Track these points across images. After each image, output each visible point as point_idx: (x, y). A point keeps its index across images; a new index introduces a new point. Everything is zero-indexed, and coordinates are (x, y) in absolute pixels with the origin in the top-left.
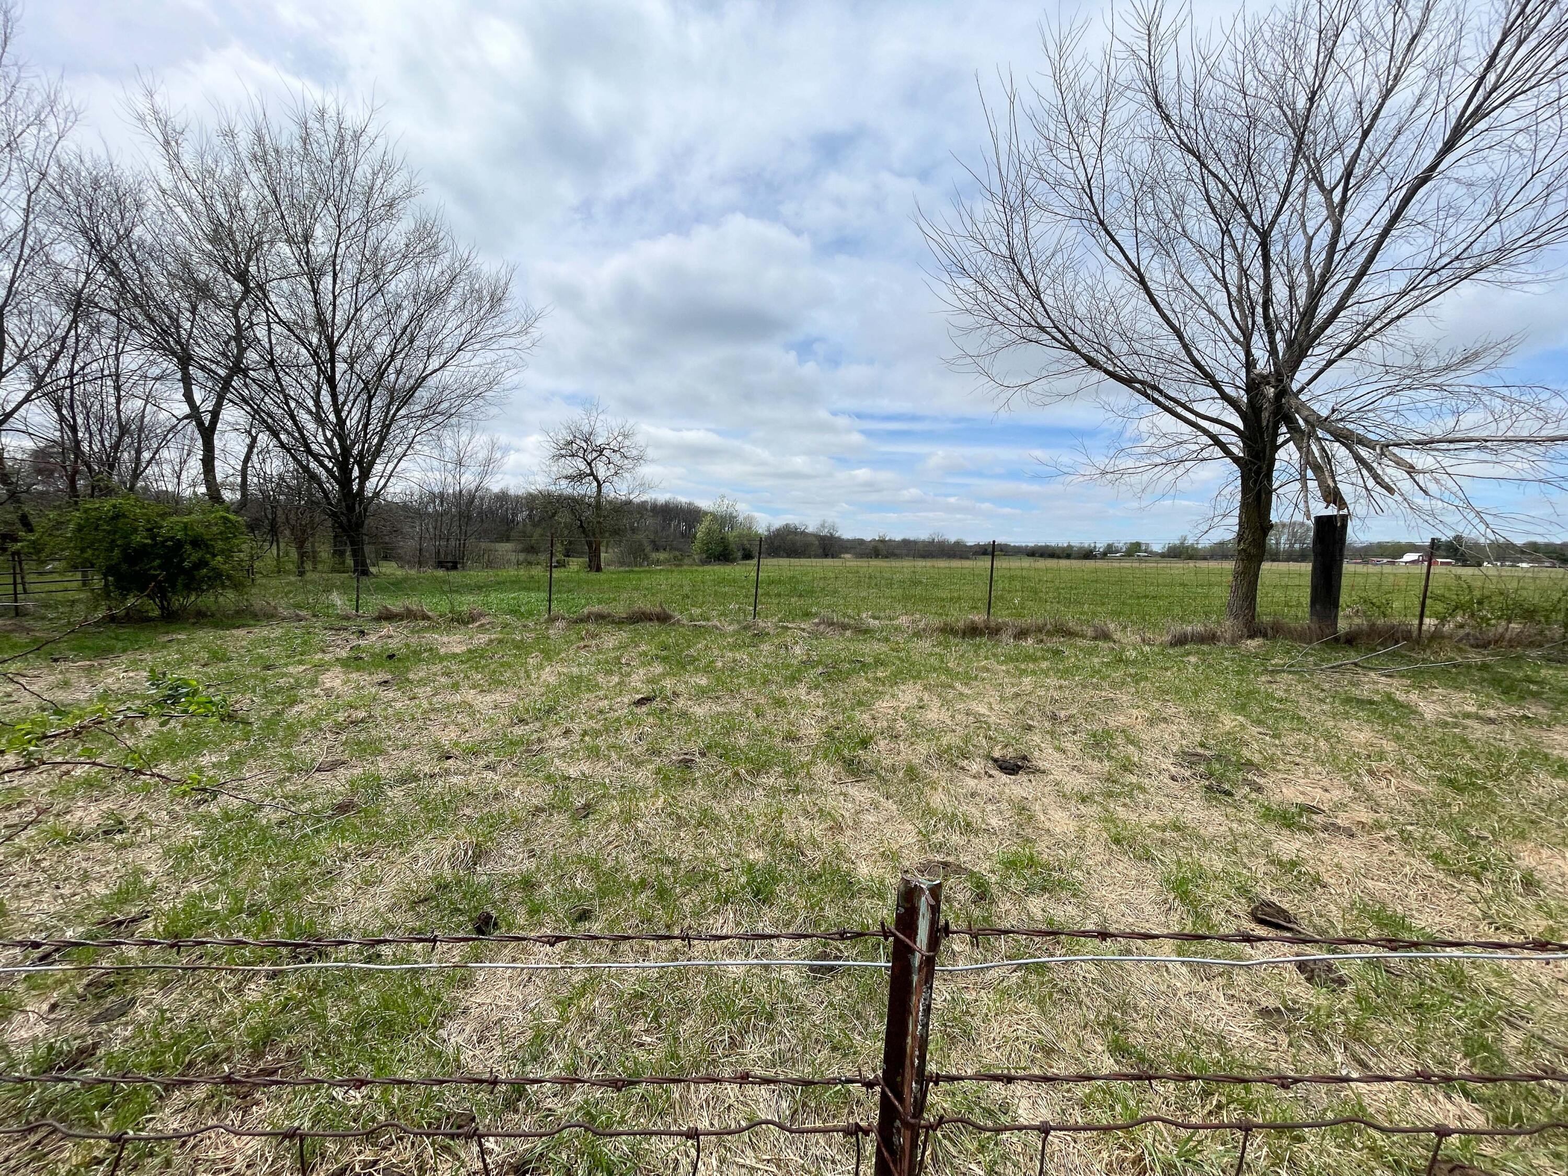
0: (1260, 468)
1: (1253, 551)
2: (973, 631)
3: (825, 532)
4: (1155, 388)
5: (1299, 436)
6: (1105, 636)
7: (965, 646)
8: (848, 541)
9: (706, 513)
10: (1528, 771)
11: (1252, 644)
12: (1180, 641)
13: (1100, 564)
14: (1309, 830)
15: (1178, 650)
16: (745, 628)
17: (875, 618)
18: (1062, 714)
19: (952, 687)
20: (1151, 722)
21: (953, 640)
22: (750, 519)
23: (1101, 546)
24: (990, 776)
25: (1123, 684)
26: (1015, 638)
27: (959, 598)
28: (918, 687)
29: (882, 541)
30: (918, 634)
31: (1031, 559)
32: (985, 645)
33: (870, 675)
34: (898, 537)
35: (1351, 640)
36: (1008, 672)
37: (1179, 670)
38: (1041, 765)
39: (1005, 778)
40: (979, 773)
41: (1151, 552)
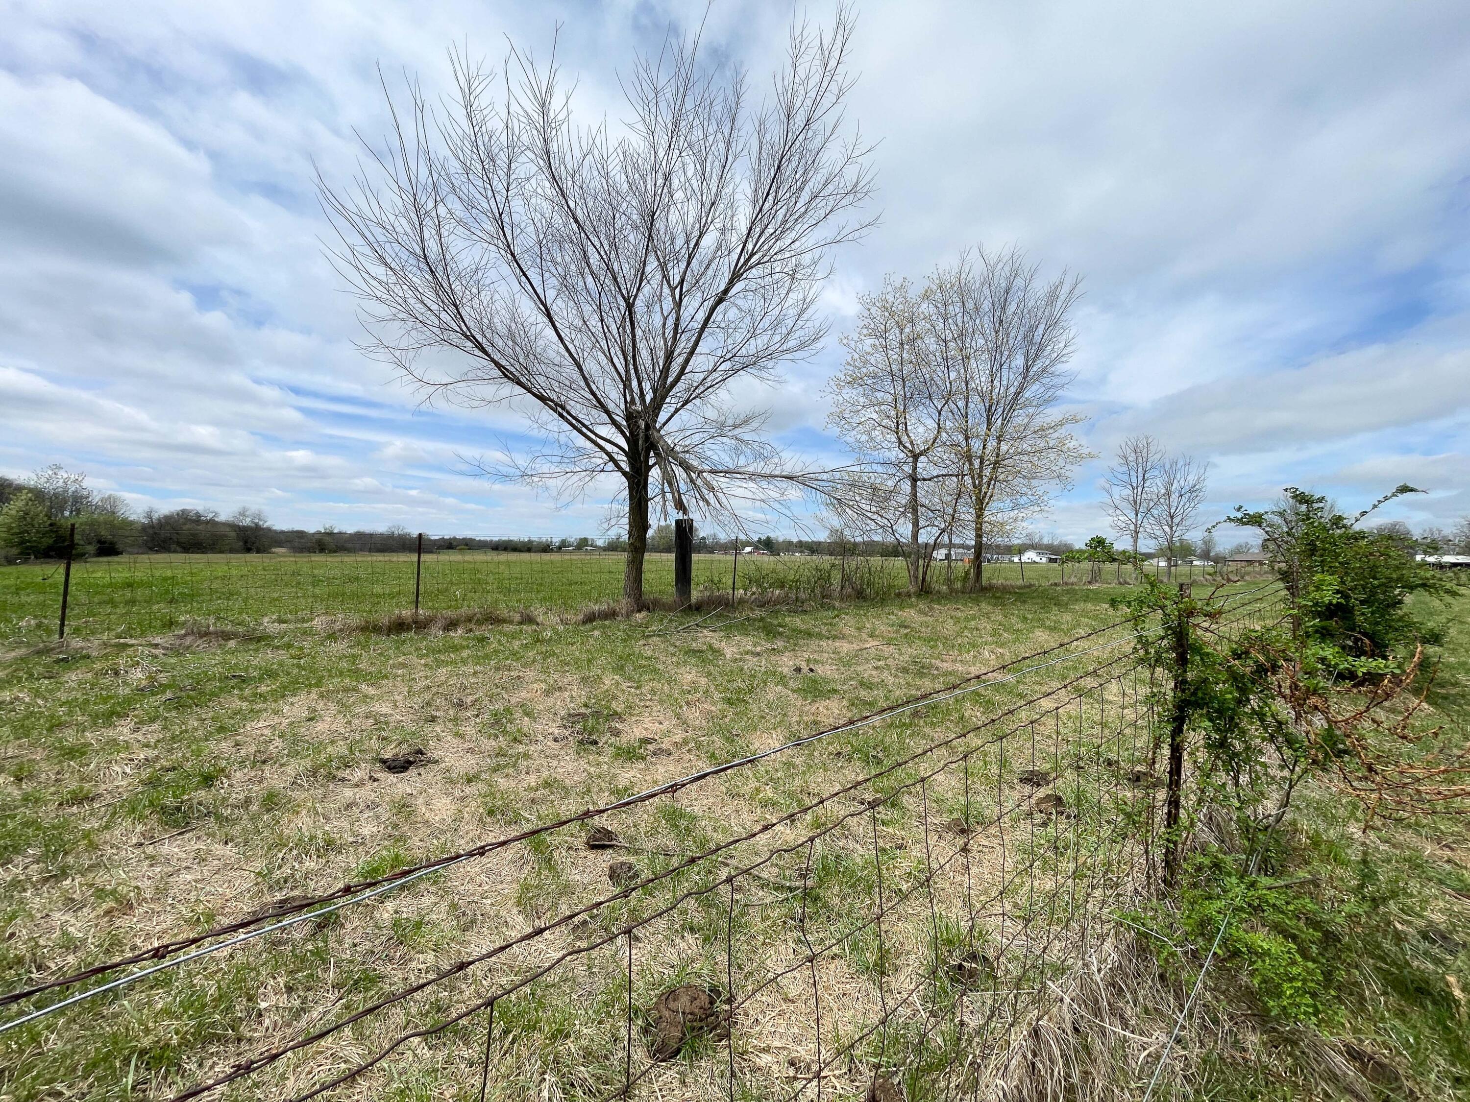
0: (639, 481)
1: (638, 544)
2: (399, 626)
3: (247, 522)
4: (563, 408)
5: (661, 460)
6: (529, 620)
7: (385, 643)
8: (282, 532)
9: (19, 488)
10: (765, 683)
11: (639, 616)
12: (590, 618)
13: (555, 557)
14: (643, 758)
15: (588, 626)
16: (39, 653)
17: (281, 621)
18: (469, 700)
19: (355, 690)
20: (547, 693)
21: (374, 637)
22: (112, 500)
23: (556, 541)
24: (375, 780)
25: (534, 661)
26: (444, 629)
27: (399, 593)
28: (314, 696)
29: (330, 534)
30: (332, 636)
31: (494, 553)
32: (411, 639)
33: (247, 692)
34: (350, 529)
35: (698, 608)
36: (426, 665)
37: (582, 643)
38: (436, 755)
39: (392, 778)
40: (362, 780)
41: (596, 546)
